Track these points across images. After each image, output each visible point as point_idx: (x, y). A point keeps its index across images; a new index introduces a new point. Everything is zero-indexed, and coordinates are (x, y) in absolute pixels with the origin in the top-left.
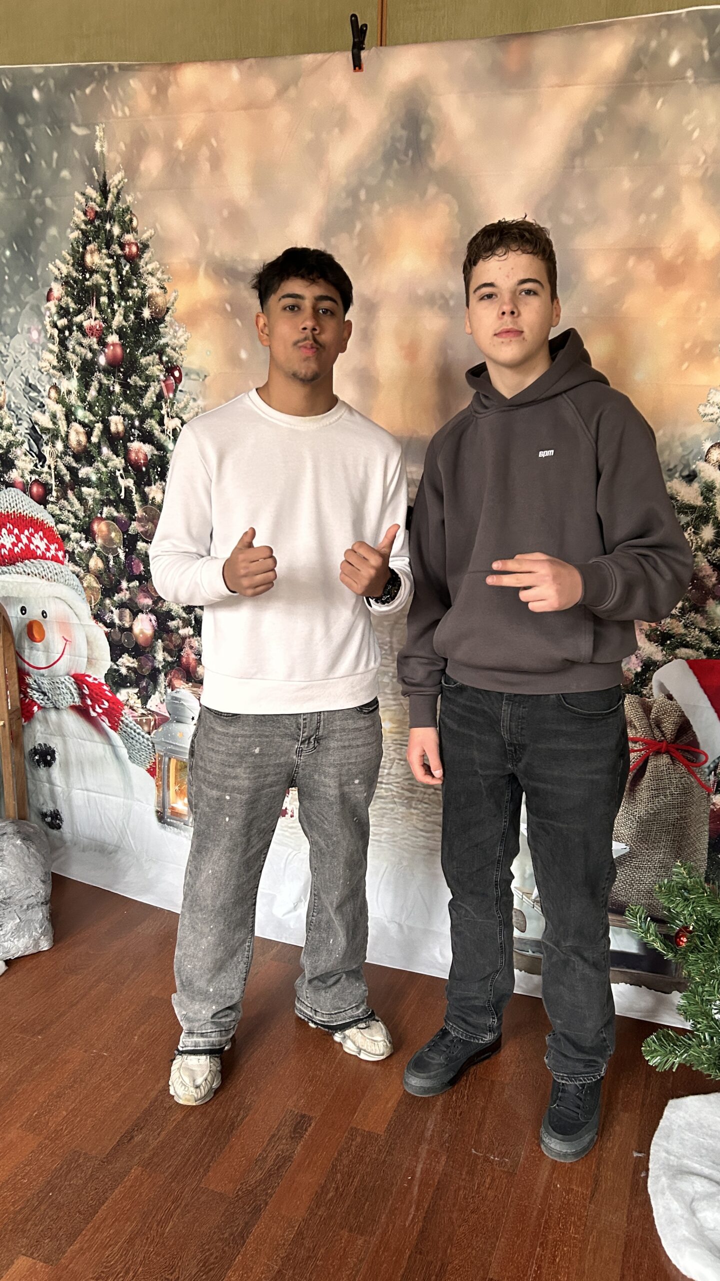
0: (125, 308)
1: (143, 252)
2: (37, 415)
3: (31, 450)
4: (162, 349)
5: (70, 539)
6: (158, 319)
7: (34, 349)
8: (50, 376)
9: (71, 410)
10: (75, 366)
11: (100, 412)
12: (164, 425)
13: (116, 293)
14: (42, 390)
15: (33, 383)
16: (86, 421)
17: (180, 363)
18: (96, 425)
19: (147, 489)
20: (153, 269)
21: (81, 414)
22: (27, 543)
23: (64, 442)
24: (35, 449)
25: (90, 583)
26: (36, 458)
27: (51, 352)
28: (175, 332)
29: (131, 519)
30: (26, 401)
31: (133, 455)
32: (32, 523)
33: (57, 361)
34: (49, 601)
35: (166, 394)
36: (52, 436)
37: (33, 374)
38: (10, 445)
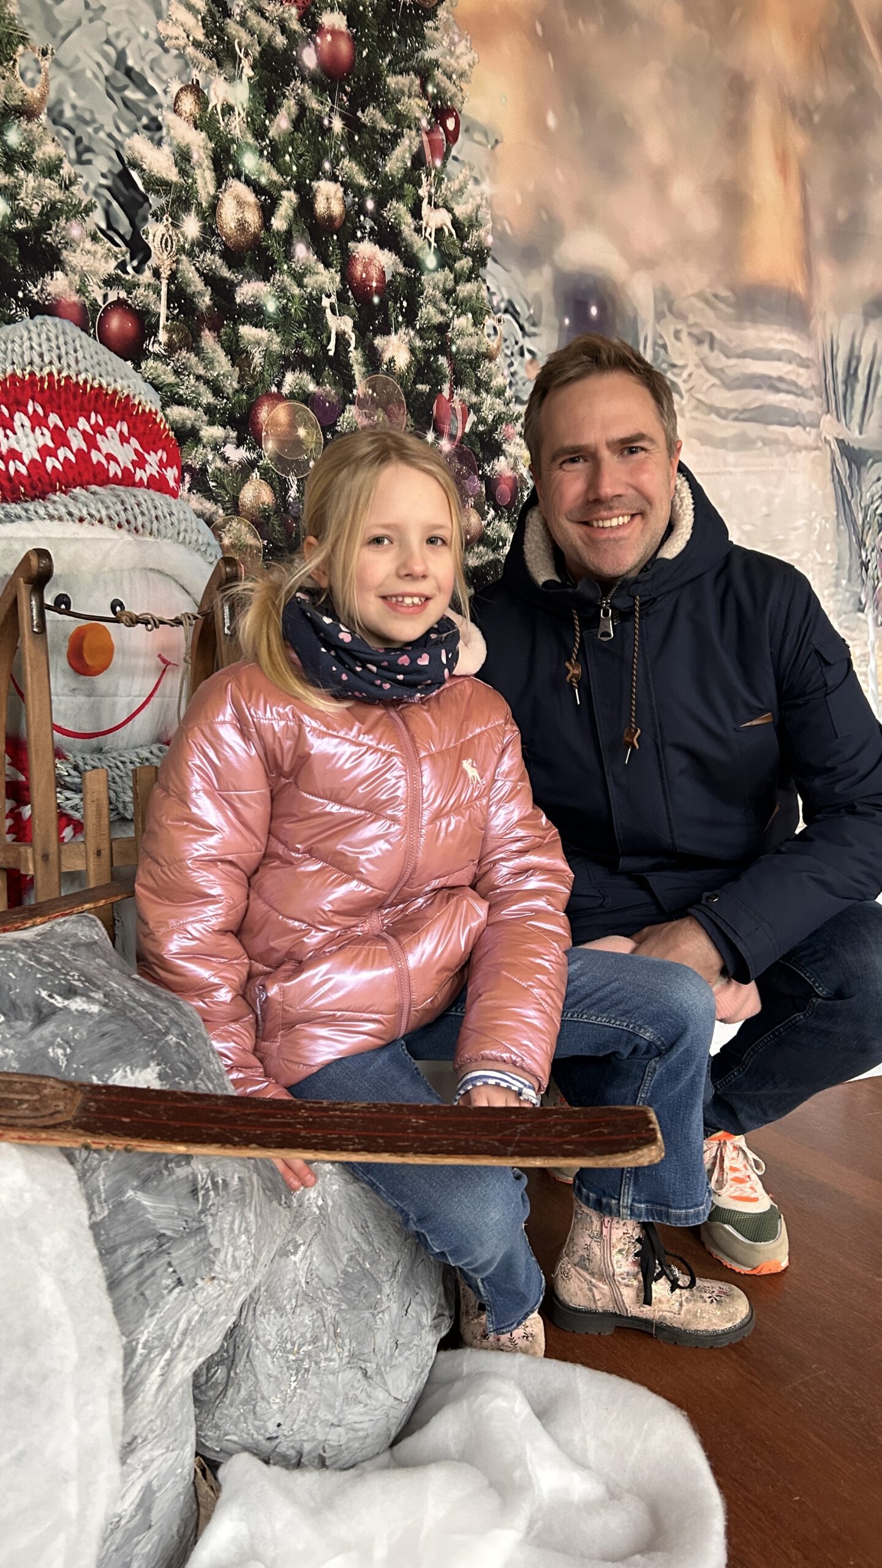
2: (139, 145)
3: (110, 226)
4: (427, 70)
5: (198, 440)
6: (425, 7)
8: (188, 63)
9: (227, 151)
10: (247, 55)
11: (295, 168)
12: (421, 219)
14: (158, 89)
15: (137, 69)
16: (263, 180)
17: (457, 105)
18: (284, 193)
19: (379, 341)
21: (250, 162)
22: (84, 447)
23: (204, 219)
24: (124, 225)
25: (238, 538)
26: (124, 248)
27: (190, 8)
28: (452, 43)
29: (347, 400)
30: (110, 108)
31: (359, 268)
32: (100, 402)
33: (203, 31)
34: (131, 578)
35: (429, 158)
36: (174, 202)
37: (139, 48)
38: (52, 212)
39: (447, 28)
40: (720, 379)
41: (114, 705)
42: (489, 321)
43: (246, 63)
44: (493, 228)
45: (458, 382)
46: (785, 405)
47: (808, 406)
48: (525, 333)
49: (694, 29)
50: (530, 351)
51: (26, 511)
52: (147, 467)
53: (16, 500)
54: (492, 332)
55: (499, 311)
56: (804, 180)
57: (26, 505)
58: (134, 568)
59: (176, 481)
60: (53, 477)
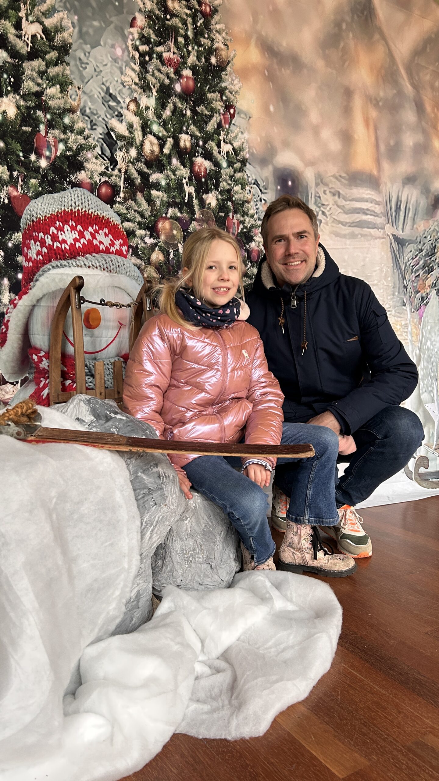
0: (198, 51)
1: (214, 14)
2: (114, 123)
3: (102, 153)
4: (223, 91)
5: (135, 235)
6: (222, 67)
7: (118, 63)
8: (132, 91)
9: (147, 124)
10: (154, 87)
11: (172, 130)
12: (221, 148)
13: (191, 38)
14: (121, 101)
15: (114, 94)
16: (160, 135)
17: (235, 104)
18: (168, 139)
19: (204, 196)
20: (220, 29)
21: (155, 128)
22: (91, 238)
23: (138, 150)
24: (108, 153)
25: (150, 274)
26: (108, 161)
27: (133, 70)
28: (233, 80)
29: (192, 219)
30: (103, 109)
31: (197, 168)
32: (97, 221)
33: (138, 79)
34: (108, 290)
35: (224, 124)
36: (127, 143)
37: (115, 86)
38: (81, 148)
39: (230, 74)
40: (342, 209)
41: (101, 341)
42: (248, 188)
43: (154, 91)
44: (249, 151)
45: (235, 212)
46: (370, 220)
47: (380, 221)
48: (262, 193)
49: (329, 70)
50: (264, 200)
51: (69, 263)
52: (115, 246)
53: (65, 259)
54: (249, 192)
55: (251, 184)
56: (376, 129)
57: (68, 261)
58: (109, 286)
59: (126, 252)
60: (79, 250)
